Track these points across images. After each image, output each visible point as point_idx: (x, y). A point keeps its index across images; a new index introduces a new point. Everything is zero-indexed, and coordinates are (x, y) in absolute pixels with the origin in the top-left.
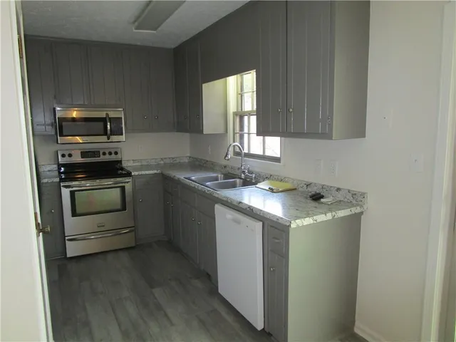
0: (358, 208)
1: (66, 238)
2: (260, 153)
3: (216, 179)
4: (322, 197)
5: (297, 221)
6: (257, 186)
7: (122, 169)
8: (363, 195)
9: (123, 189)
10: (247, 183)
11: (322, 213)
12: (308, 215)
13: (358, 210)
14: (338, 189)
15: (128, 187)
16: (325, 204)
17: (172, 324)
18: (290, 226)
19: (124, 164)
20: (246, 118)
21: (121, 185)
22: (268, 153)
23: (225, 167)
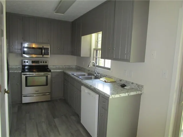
0: (140, 92)
1: (23, 95)
2: (103, 66)
3: (84, 75)
4: (125, 86)
5: (112, 95)
6: (100, 79)
7: (48, 69)
8: (142, 86)
9: (47, 76)
10: (96, 78)
11: (124, 93)
12: (117, 93)
13: (140, 93)
14: (132, 83)
15: (49, 76)
16: (126, 89)
17: (60, 135)
18: (109, 97)
19: (49, 67)
20: (98, 51)
21: (46, 75)
22: (106, 66)
23: (89, 70)
